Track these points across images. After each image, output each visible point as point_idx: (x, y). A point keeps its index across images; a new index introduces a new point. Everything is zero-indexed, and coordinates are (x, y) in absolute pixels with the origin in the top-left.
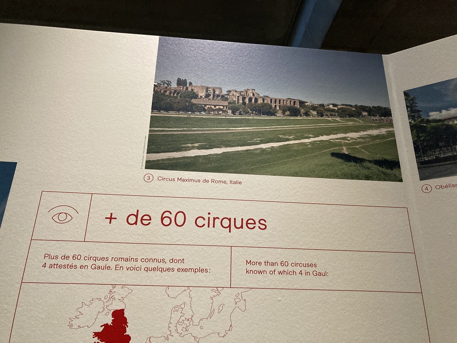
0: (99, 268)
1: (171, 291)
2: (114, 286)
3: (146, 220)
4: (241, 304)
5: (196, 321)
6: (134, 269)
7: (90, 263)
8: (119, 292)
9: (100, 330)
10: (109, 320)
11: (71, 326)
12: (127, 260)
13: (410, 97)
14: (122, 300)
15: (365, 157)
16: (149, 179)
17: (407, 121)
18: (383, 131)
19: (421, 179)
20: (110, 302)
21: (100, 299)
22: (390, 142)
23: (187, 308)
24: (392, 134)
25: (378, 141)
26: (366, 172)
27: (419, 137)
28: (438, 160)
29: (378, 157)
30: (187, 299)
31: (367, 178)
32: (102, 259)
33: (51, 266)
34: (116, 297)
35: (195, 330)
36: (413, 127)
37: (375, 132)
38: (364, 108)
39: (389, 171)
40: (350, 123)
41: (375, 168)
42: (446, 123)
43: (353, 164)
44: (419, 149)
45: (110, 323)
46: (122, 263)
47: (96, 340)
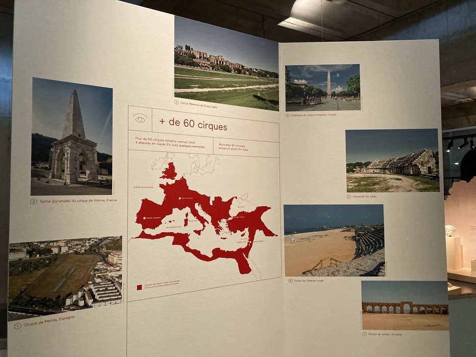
0: (160, 144)
1: (191, 155)
2: (168, 152)
3: (177, 123)
4: (217, 161)
5: (201, 167)
6: (175, 145)
7: (156, 142)
8: (170, 155)
9: (165, 170)
10: (168, 167)
11: (152, 169)
12: (172, 141)
13: (288, 69)
14: (171, 158)
15: (266, 98)
16: (177, 103)
17: (285, 82)
18: (274, 86)
19: (286, 111)
20: (167, 159)
21: (163, 158)
22: (276, 91)
23: (197, 162)
24: (278, 87)
25: (272, 91)
26: (266, 106)
27: (288, 91)
28: (294, 103)
29: (271, 99)
30: (197, 159)
31: (266, 109)
32: (161, 140)
33: (139, 143)
34: (169, 157)
35: (200, 171)
36: (287, 85)
37: (271, 86)
38: (267, 72)
39: (274, 106)
40: (262, 80)
41: (269, 104)
42: (300, 86)
43: (261, 101)
44: (288, 97)
45: (168, 168)
46: (170, 143)
47: (163, 174)
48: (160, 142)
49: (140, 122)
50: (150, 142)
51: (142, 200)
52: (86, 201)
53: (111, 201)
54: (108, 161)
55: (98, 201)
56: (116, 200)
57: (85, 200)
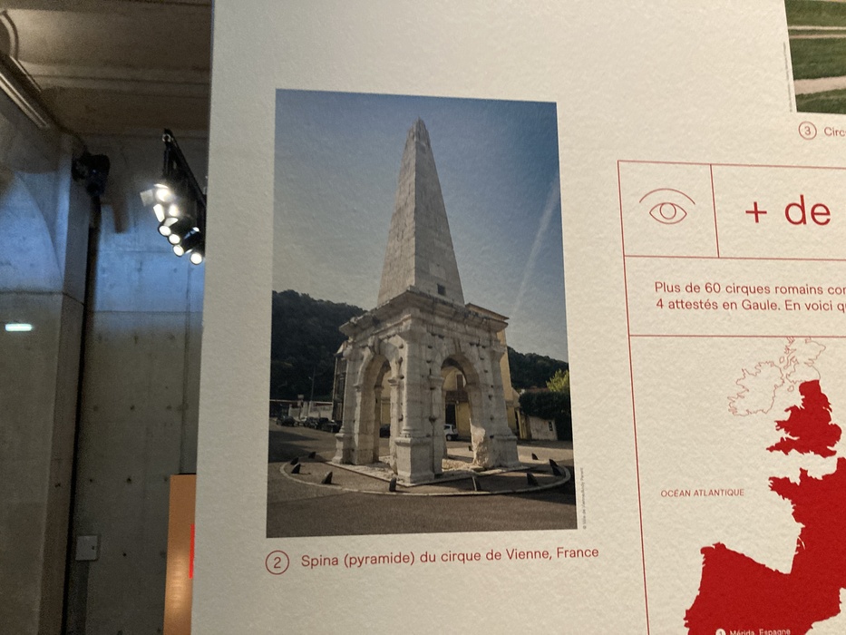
0: (757, 306)
2: (791, 338)
3: (819, 214)
6: (821, 307)
7: (738, 298)
8: (803, 350)
9: (786, 416)
10: (798, 400)
11: (734, 411)
12: (803, 291)
14: (810, 363)
16: (809, 133)
20: (791, 368)
21: (772, 364)
32: (758, 290)
33: (672, 305)
34: (799, 358)
45: (799, 404)
46: (795, 297)
47: (783, 434)
48: (754, 298)
49: (669, 221)
50: (713, 297)
51: (704, 550)
52: (477, 557)
53: (574, 554)
54: (554, 386)
55: (521, 555)
56: (595, 553)
57: (469, 551)
